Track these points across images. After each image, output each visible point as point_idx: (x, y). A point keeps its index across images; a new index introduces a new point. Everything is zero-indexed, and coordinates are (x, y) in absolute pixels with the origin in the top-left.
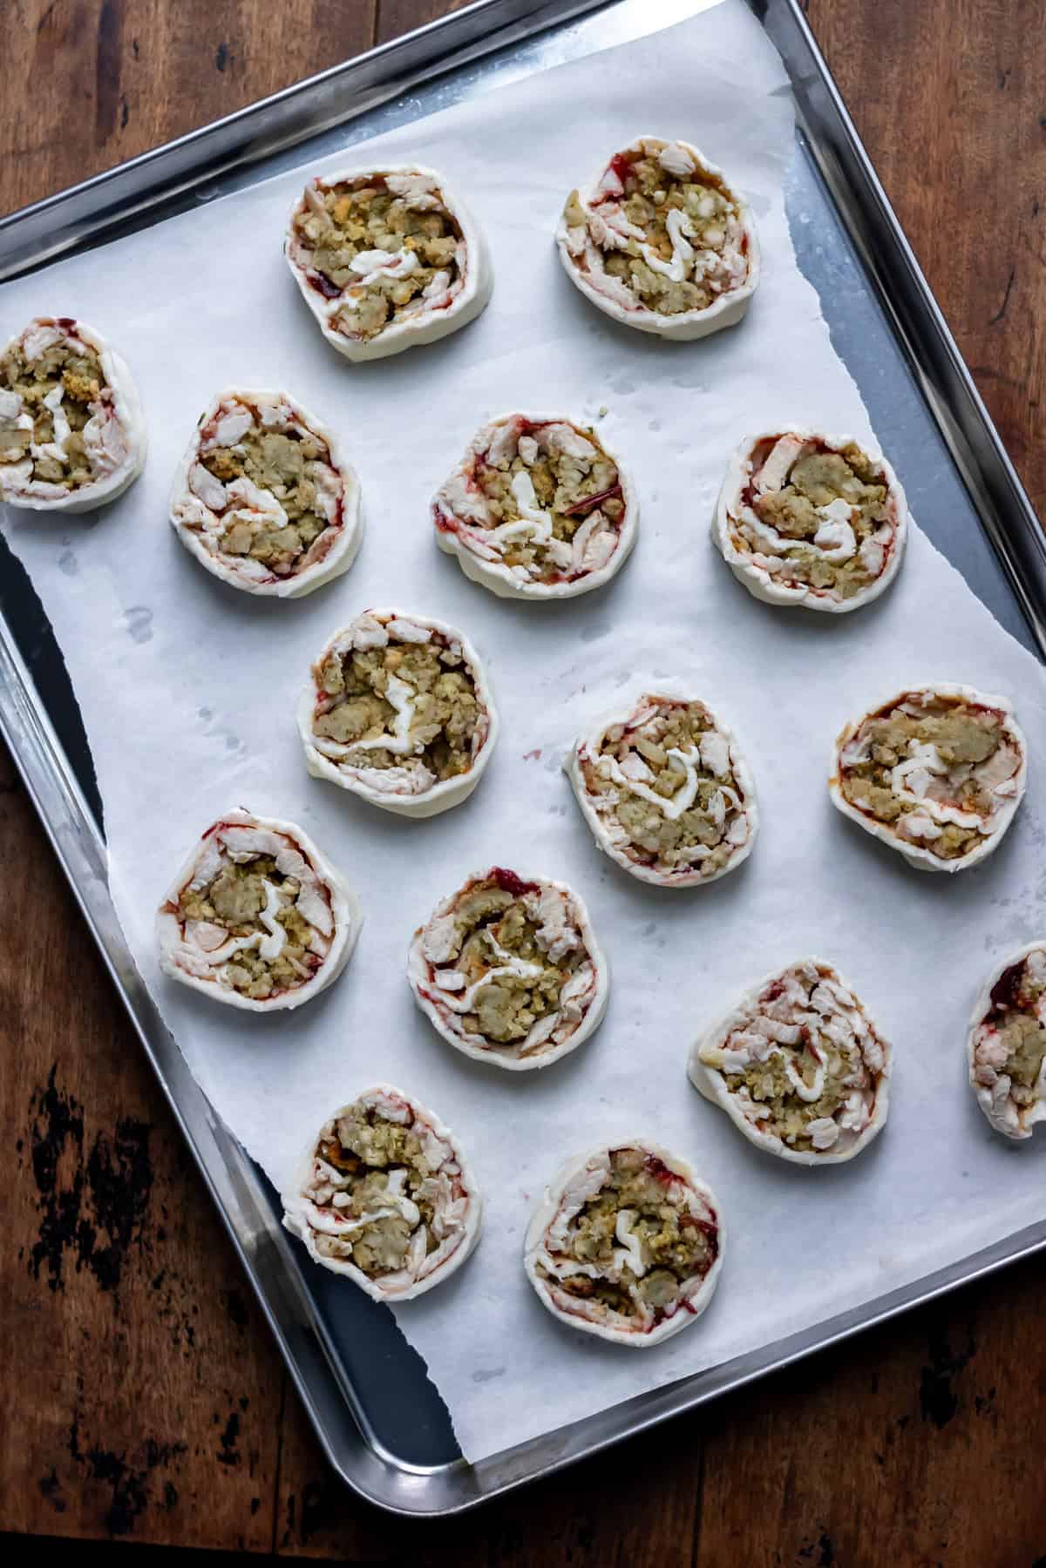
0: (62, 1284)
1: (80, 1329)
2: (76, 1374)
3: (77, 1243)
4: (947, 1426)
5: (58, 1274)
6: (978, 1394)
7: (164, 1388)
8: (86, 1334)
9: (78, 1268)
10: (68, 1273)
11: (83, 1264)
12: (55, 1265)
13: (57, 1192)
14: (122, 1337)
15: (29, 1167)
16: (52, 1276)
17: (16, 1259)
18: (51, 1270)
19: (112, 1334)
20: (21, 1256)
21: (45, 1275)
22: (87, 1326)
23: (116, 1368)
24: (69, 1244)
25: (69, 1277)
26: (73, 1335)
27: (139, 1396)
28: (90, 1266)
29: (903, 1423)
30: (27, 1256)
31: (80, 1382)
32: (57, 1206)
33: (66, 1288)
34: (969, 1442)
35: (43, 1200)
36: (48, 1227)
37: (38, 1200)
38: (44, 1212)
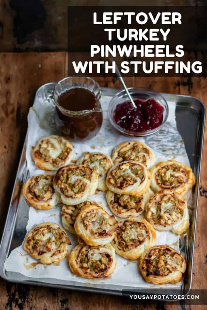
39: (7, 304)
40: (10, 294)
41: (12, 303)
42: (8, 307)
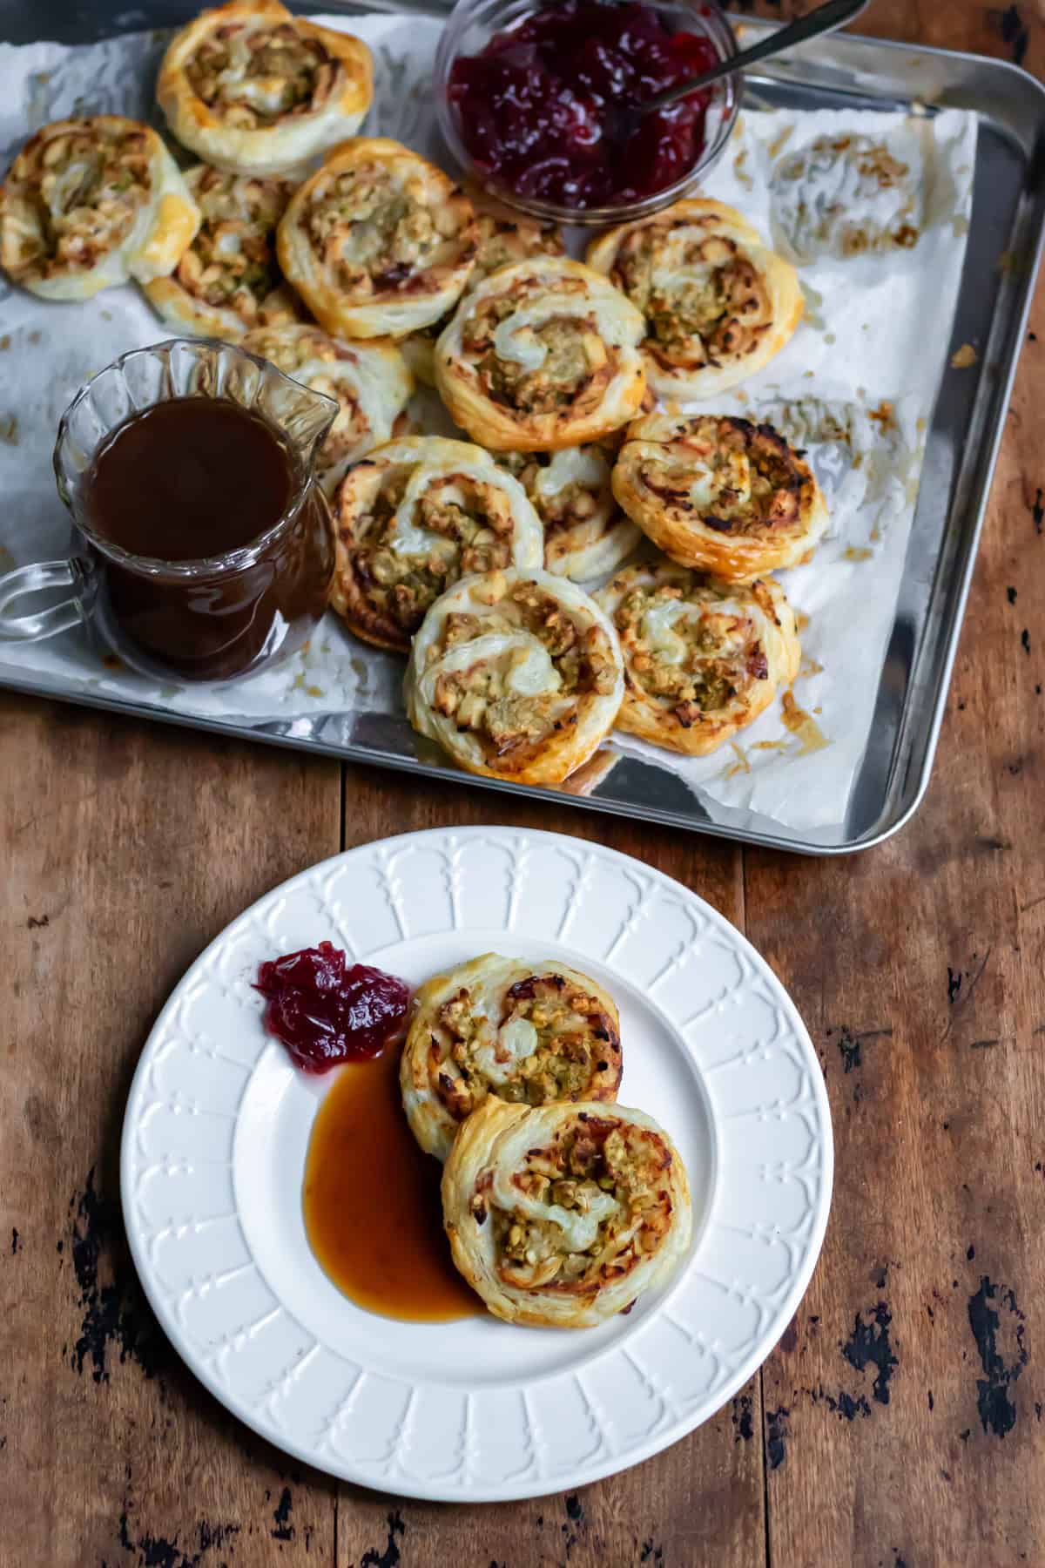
0: (107, 1376)
1: (127, 1418)
2: (124, 1465)
3: (120, 1335)
4: (1008, 1435)
5: (102, 1368)
6: (1036, 1400)
7: (214, 1470)
8: (133, 1424)
9: (123, 1359)
10: (112, 1364)
11: (127, 1354)
12: (99, 1358)
13: (99, 1286)
14: (169, 1424)
15: (70, 1265)
16: (96, 1368)
17: (59, 1355)
18: (95, 1364)
19: (158, 1422)
20: (64, 1352)
21: (90, 1368)
22: (133, 1416)
23: (165, 1452)
24: (112, 1336)
25: (113, 1369)
26: (119, 1427)
27: (188, 1480)
28: (134, 1356)
29: (965, 1436)
30: (71, 1352)
31: (129, 1472)
32: (98, 1302)
33: (111, 1380)
34: (1034, 1449)
35: (85, 1296)
36: (90, 1322)
37: (80, 1298)
38: (87, 1307)
39: (81, 1347)
40: (95, 1294)
41: (103, 1342)
42: (88, 1358)
